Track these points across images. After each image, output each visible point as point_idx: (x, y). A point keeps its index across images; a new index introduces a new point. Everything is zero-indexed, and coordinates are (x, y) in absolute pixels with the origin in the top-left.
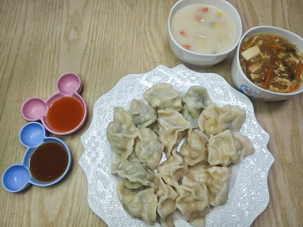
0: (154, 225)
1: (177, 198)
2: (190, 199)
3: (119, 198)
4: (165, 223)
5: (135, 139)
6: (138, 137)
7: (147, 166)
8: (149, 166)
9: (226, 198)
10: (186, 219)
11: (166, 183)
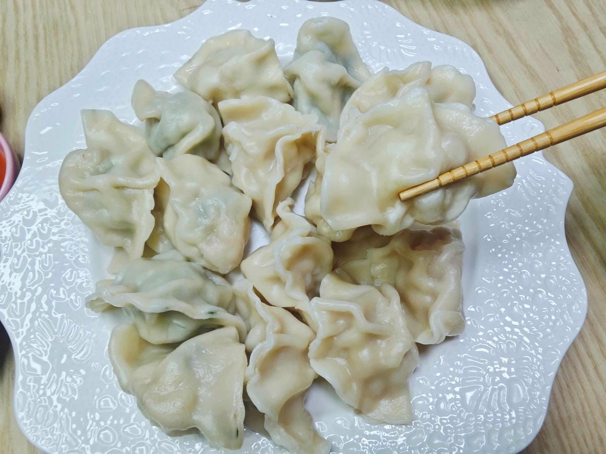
0: (239, 446)
1: (311, 345)
2: (351, 336)
3: (120, 380)
4: (282, 430)
5: (155, 190)
6: (162, 179)
7: (208, 266)
8: (212, 265)
9: (460, 314)
10: (350, 406)
11: (270, 302)
